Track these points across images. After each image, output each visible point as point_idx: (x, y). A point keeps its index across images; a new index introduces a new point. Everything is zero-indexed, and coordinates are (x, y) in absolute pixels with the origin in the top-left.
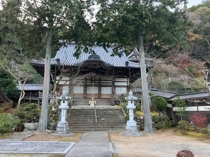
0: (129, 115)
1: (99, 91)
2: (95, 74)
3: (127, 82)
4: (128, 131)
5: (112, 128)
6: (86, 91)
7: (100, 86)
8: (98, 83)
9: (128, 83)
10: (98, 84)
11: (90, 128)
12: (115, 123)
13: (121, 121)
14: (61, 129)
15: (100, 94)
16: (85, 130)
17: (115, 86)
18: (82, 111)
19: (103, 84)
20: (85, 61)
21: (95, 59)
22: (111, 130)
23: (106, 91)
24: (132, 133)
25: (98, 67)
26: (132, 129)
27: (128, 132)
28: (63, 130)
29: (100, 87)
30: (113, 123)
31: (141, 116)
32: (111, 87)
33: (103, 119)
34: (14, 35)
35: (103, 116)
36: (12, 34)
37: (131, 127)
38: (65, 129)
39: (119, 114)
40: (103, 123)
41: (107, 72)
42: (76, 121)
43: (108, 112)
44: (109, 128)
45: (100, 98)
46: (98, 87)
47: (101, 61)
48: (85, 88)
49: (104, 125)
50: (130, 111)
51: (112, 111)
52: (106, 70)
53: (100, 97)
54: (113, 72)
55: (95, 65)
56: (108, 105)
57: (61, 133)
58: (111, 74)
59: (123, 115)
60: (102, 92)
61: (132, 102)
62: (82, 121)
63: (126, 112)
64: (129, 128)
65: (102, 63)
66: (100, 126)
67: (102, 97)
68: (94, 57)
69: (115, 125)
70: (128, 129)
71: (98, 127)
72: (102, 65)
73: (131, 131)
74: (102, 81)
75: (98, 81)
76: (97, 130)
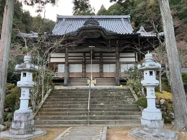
0: (147, 97)
1: (100, 69)
2: (94, 47)
3: (135, 57)
4: (146, 129)
5: (115, 118)
6: (85, 69)
7: (101, 63)
8: (100, 59)
9: (136, 59)
10: (98, 61)
11: (80, 118)
12: (120, 110)
13: (130, 106)
14: (17, 125)
15: (101, 72)
16: (70, 123)
17: (120, 63)
18: (72, 93)
19: (104, 61)
20: (79, 29)
21: (92, 25)
22: (114, 123)
23: (109, 69)
24: (154, 134)
25: (97, 36)
26: (154, 126)
27: (145, 131)
28: (20, 126)
29: (102, 65)
30: (117, 110)
31: (161, 99)
32: (115, 64)
33: (101, 104)
34: (19, 20)
35: (102, 100)
36: (17, 19)
37: (151, 121)
38: (23, 124)
39: (126, 96)
40: (101, 110)
41: (109, 43)
42: (60, 107)
43: (110, 93)
44: (110, 119)
45: (103, 77)
46: (99, 65)
47: (101, 27)
48: (84, 66)
49: (101, 114)
50: (148, 90)
51: (115, 91)
52: (108, 41)
53: (101, 76)
54: (117, 42)
55: (92, 33)
56: (111, 85)
57: (17, 132)
58: (115, 46)
59: (133, 97)
60: (105, 71)
61: (151, 73)
62: (70, 107)
63: (136, 93)
64: (149, 123)
65: (101, 30)
66: (96, 115)
67: (105, 76)
68: (91, 23)
69: (121, 114)
70: (146, 126)
71: (91, 118)
72: (102, 33)
73: (152, 130)
74: (104, 58)
75: (99, 58)
76: (91, 123)
